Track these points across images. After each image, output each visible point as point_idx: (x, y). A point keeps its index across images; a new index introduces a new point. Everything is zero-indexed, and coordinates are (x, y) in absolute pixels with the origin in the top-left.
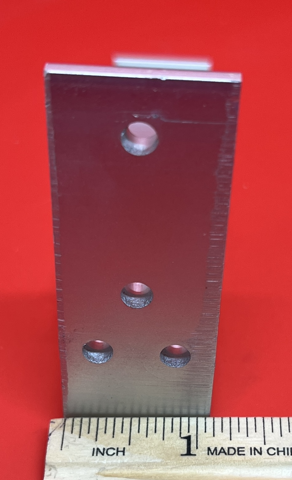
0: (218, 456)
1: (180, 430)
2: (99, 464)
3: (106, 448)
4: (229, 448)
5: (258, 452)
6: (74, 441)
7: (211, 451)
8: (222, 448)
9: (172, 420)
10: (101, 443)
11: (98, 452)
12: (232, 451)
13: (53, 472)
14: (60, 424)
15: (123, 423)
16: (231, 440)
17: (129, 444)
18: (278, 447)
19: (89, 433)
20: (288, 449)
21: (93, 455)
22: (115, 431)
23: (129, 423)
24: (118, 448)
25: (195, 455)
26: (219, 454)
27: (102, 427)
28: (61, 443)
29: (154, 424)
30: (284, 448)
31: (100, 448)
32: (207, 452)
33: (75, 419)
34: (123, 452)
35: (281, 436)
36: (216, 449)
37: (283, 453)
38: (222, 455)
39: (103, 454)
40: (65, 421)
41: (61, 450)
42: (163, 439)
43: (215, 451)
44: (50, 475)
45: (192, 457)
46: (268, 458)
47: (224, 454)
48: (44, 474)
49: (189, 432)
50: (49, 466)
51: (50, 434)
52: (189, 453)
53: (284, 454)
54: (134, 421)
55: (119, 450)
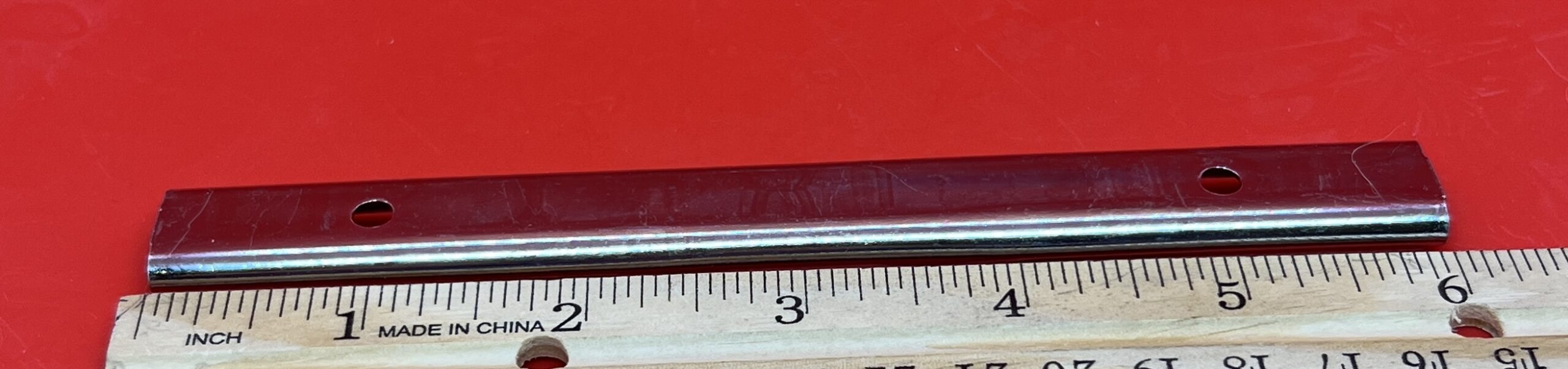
0: (395, 339)
1: (338, 304)
2: (197, 359)
3: (210, 334)
4: (415, 327)
5: (463, 330)
6: (158, 326)
7: (384, 331)
8: (404, 327)
9: (327, 290)
10: (202, 328)
11: (197, 340)
14: (136, 302)
15: (242, 298)
16: (420, 314)
17: (250, 327)
18: (495, 321)
19: (183, 314)
20: (512, 324)
21: (187, 344)
22: (228, 309)
23: (254, 297)
24: (230, 334)
25: (358, 338)
26: (398, 335)
27: (206, 305)
28: (134, 330)
29: (295, 298)
30: (506, 323)
31: (199, 334)
32: (378, 333)
33: (161, 295)
34: (239, 338)
35: (504, 306)
36: (393, 329)
37: (503, 329)
38: (404, 336)
40: (145, 298)
41: (135, 338)
42: (308, 319)
43: (392, 332)
45: (353, 341)
46: (478, 338)
47: (405, 335)
49: (352, 306)
51: (118, 318)
52: (348, 335)
53: (505, 331)
54: (263, 294)
55: (232, 335)
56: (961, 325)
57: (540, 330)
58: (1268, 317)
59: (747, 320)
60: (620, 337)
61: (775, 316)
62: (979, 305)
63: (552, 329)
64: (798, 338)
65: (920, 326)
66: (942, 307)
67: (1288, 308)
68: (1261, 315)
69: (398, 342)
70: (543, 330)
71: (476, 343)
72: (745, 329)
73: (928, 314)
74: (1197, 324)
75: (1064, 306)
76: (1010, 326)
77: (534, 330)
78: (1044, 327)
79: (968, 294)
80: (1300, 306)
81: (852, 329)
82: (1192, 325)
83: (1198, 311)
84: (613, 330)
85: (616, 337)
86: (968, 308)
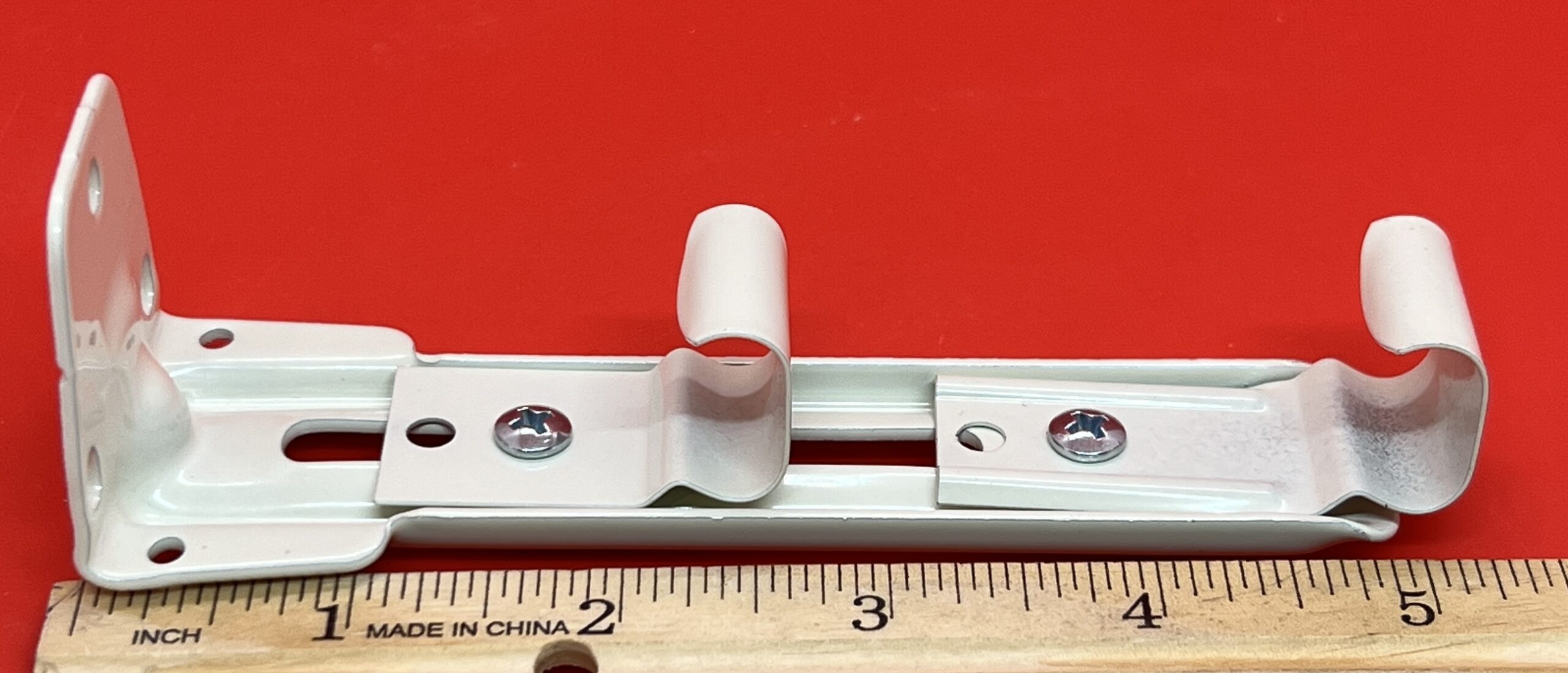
0: (387, 640)
1: (318, 596)
4: (411, 626)
5: (469, 631)
10: (151, 623)
14: (72, 589)
17: (211, 622)
20: (529, 624)
22: (184, 601)
24: (186, 631)
25: (341, 638)
26: (391, 635)
30: (522, 623)
32: (365, 633)
34: (197, 636)
35: (520, 601)
36: (385, 627)
38: (396, 637)
39: (154, 641)
41: (71, 634)
47: (400, 635)
51: (51, 609)
52: (329, 635)
53: (521, 633)
55: (189, 632)
56: (1082, 636)
57: (563, 632)
58: (1462, 636)
59: (817, 624)
60: (662, 642)
61: (852, 620)
62: (1105, 613)
63: (578, 631)
64: (880, 649)
65: (1032, 638)
66: (1060, 614)
67: (1486, 626)
68: (1454, 633)
69: (388, 644)
70: (567, 632)
71: (485, 646)
72: (815, 636)
73: (1041, 622)
74: (1374, 642)
75: (1208, 617)
76: (1142, 640)
77: (557, 633)
78: (1186, 642)
79: (1091, 599)
80: (1502, 623)
81: (947, 638)
82: (1369, 643)
83: (1377, 627)
84: (653, 633)
85: (656, 642)
86: (1092, 615)
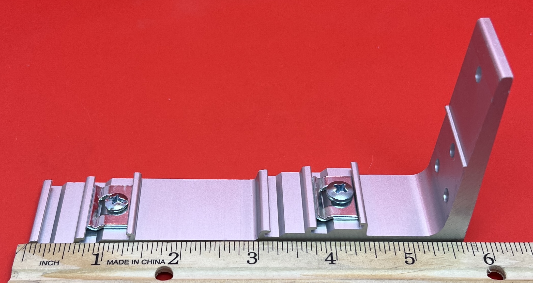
2: (43, 270)
3: (48, 261)
6: (31, 257)
7: (109, 262)
8: (116, 260)
9: (90, 244)
11: (43, 263)
12: (121, 262)
13: (16, 274)
15: (60, 246)
16: (122, 255)
18: (148, 259)
19: (39, 252)
21: (40, 265)
23: (64, 246)
27: (48, 249)
28: (22, 258)
29: (79, 247)
31: (44, 261)
33: (32, 244)
37: (150, 263)
40: (26, 246)
42: (83, 256)
43: (111, 262)
44: (14, 276)
45: (98, 265)
46: (142, 266)
48: (11, 276)
49: (98, 251)
50: (14, 271)
54: (67, 245)
